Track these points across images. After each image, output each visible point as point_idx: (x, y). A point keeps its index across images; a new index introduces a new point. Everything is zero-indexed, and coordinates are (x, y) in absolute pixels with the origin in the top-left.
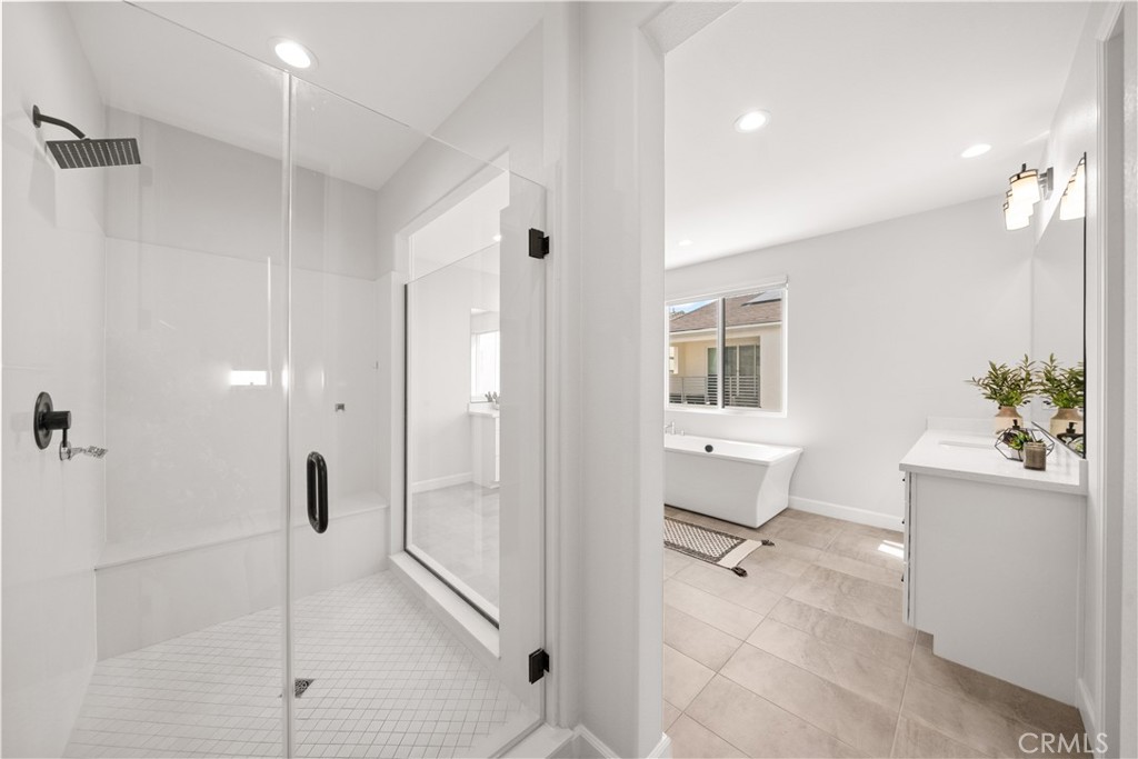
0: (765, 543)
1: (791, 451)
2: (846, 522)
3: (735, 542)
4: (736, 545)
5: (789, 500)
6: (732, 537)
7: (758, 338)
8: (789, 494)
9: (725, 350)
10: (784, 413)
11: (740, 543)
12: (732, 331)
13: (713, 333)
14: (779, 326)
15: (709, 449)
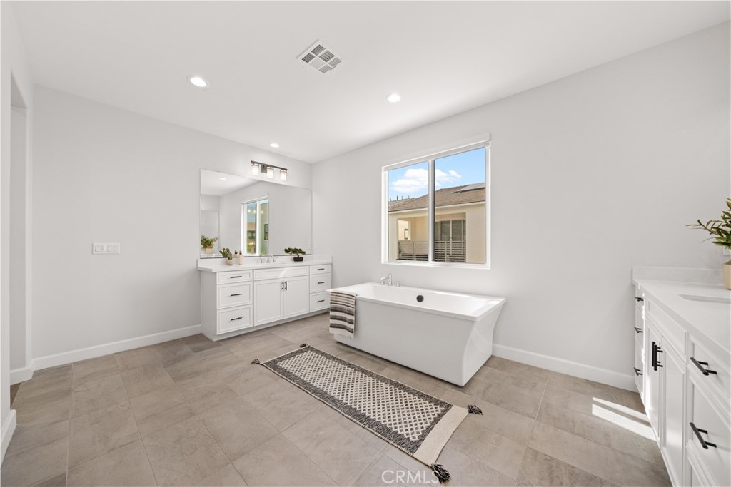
0: (472, 410)
1: (496, 302)
2: (548, 371)
3: (440, 409)
4: (440, 416)
5: (493, 348)
6: (436, 402)
7: (465, 214)
8: (493, 343)
9: (435, 224)
10: (488, 265)
11: (444, 412)
12: (441, 210)
13: (424, 212)
14: (484, 205)
15: (420, 299)
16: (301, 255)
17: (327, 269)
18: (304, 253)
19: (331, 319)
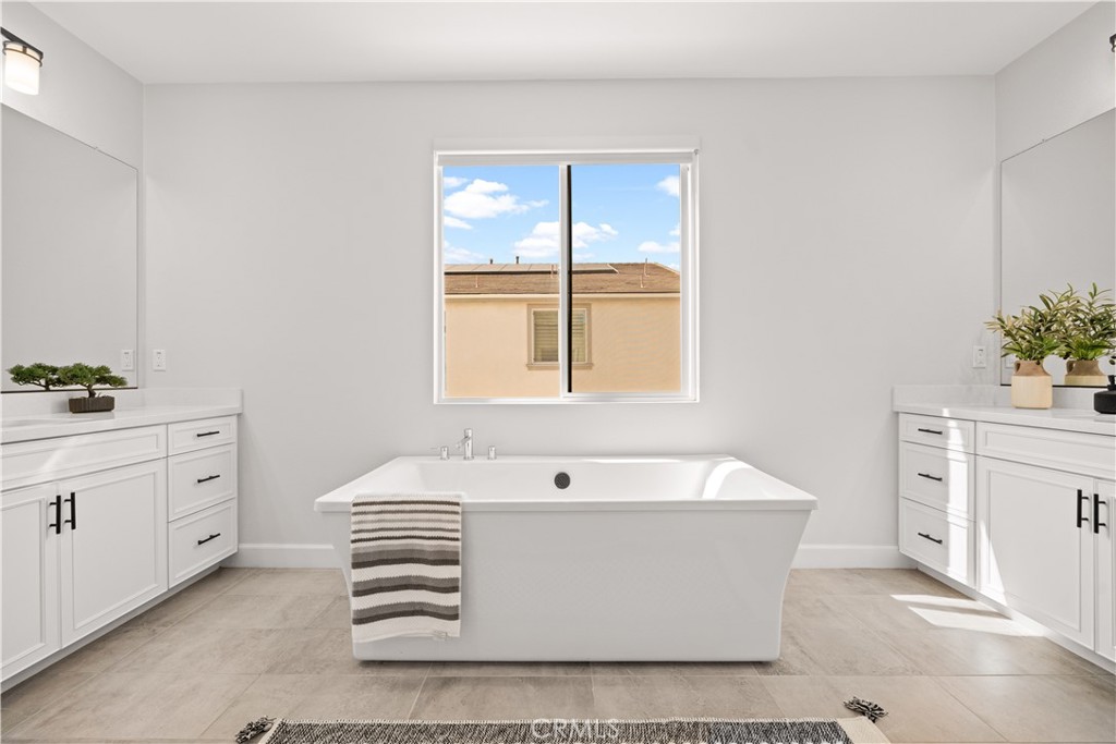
15: (562, 481)
16: (102, 391)
17: (228, 430)
18: (118, 382)
19: (357, 593)
